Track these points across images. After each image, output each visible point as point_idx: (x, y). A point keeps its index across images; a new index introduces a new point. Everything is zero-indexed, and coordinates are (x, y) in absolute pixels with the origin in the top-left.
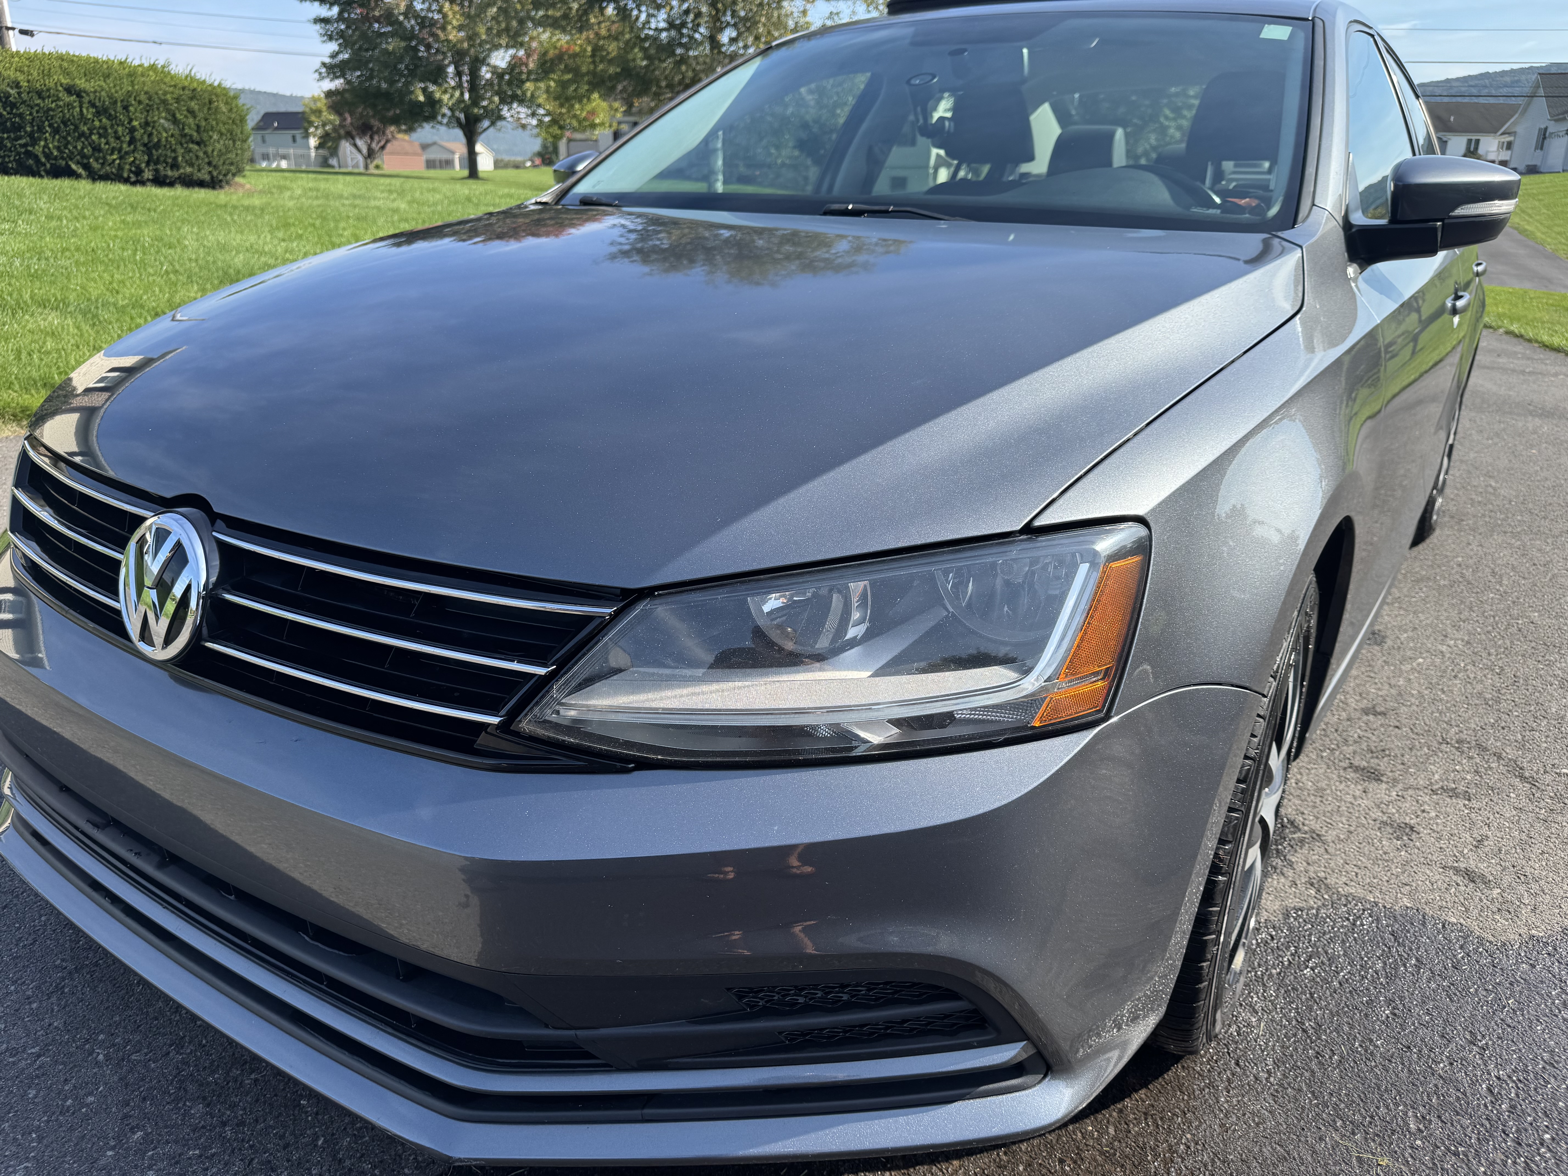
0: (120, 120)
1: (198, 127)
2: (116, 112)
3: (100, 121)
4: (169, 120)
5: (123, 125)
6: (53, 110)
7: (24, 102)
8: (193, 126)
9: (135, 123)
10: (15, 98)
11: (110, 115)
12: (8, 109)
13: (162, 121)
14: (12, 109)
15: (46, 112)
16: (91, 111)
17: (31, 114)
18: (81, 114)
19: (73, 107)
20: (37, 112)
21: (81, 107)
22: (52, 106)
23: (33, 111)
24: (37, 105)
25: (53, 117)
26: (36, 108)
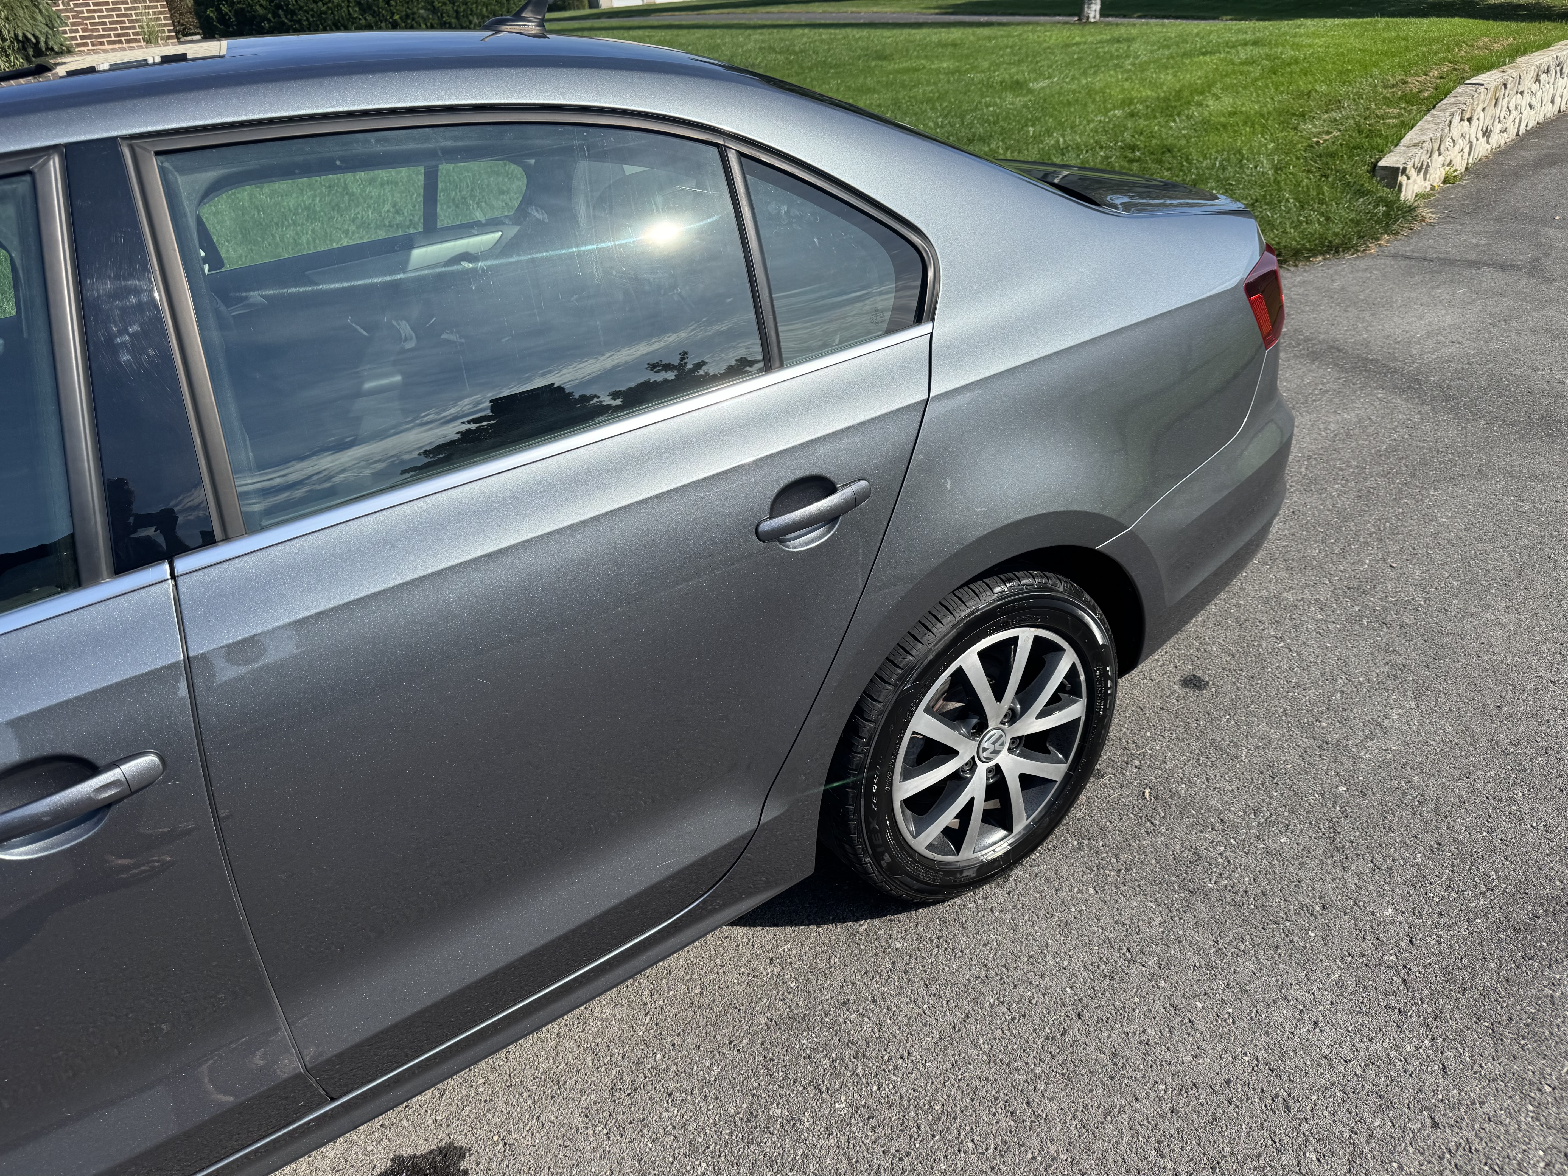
0: (383, 15)
1: (457, 12)
2: (378, 7)
3: (365, 19)
4: (429, 10)
5: (386, 20)
6: (325, 13)
7: (301, 8)
8: (451, 12)
9: (396, 17)
10: (293, 5)
11: (374, 11)
12: (289, 16)
13: (422, 11)
14: (292, 17)
15: (320, 16)
16: (357, 9)
17: (307, 19)
18: (350, 14)
19: (342, 8)
20: (313, 16)
21: (348, 6)
22: (324, 8)
23: (309, 16)
24: (312, 10)
25: (325, 20)
26: (311, 13)
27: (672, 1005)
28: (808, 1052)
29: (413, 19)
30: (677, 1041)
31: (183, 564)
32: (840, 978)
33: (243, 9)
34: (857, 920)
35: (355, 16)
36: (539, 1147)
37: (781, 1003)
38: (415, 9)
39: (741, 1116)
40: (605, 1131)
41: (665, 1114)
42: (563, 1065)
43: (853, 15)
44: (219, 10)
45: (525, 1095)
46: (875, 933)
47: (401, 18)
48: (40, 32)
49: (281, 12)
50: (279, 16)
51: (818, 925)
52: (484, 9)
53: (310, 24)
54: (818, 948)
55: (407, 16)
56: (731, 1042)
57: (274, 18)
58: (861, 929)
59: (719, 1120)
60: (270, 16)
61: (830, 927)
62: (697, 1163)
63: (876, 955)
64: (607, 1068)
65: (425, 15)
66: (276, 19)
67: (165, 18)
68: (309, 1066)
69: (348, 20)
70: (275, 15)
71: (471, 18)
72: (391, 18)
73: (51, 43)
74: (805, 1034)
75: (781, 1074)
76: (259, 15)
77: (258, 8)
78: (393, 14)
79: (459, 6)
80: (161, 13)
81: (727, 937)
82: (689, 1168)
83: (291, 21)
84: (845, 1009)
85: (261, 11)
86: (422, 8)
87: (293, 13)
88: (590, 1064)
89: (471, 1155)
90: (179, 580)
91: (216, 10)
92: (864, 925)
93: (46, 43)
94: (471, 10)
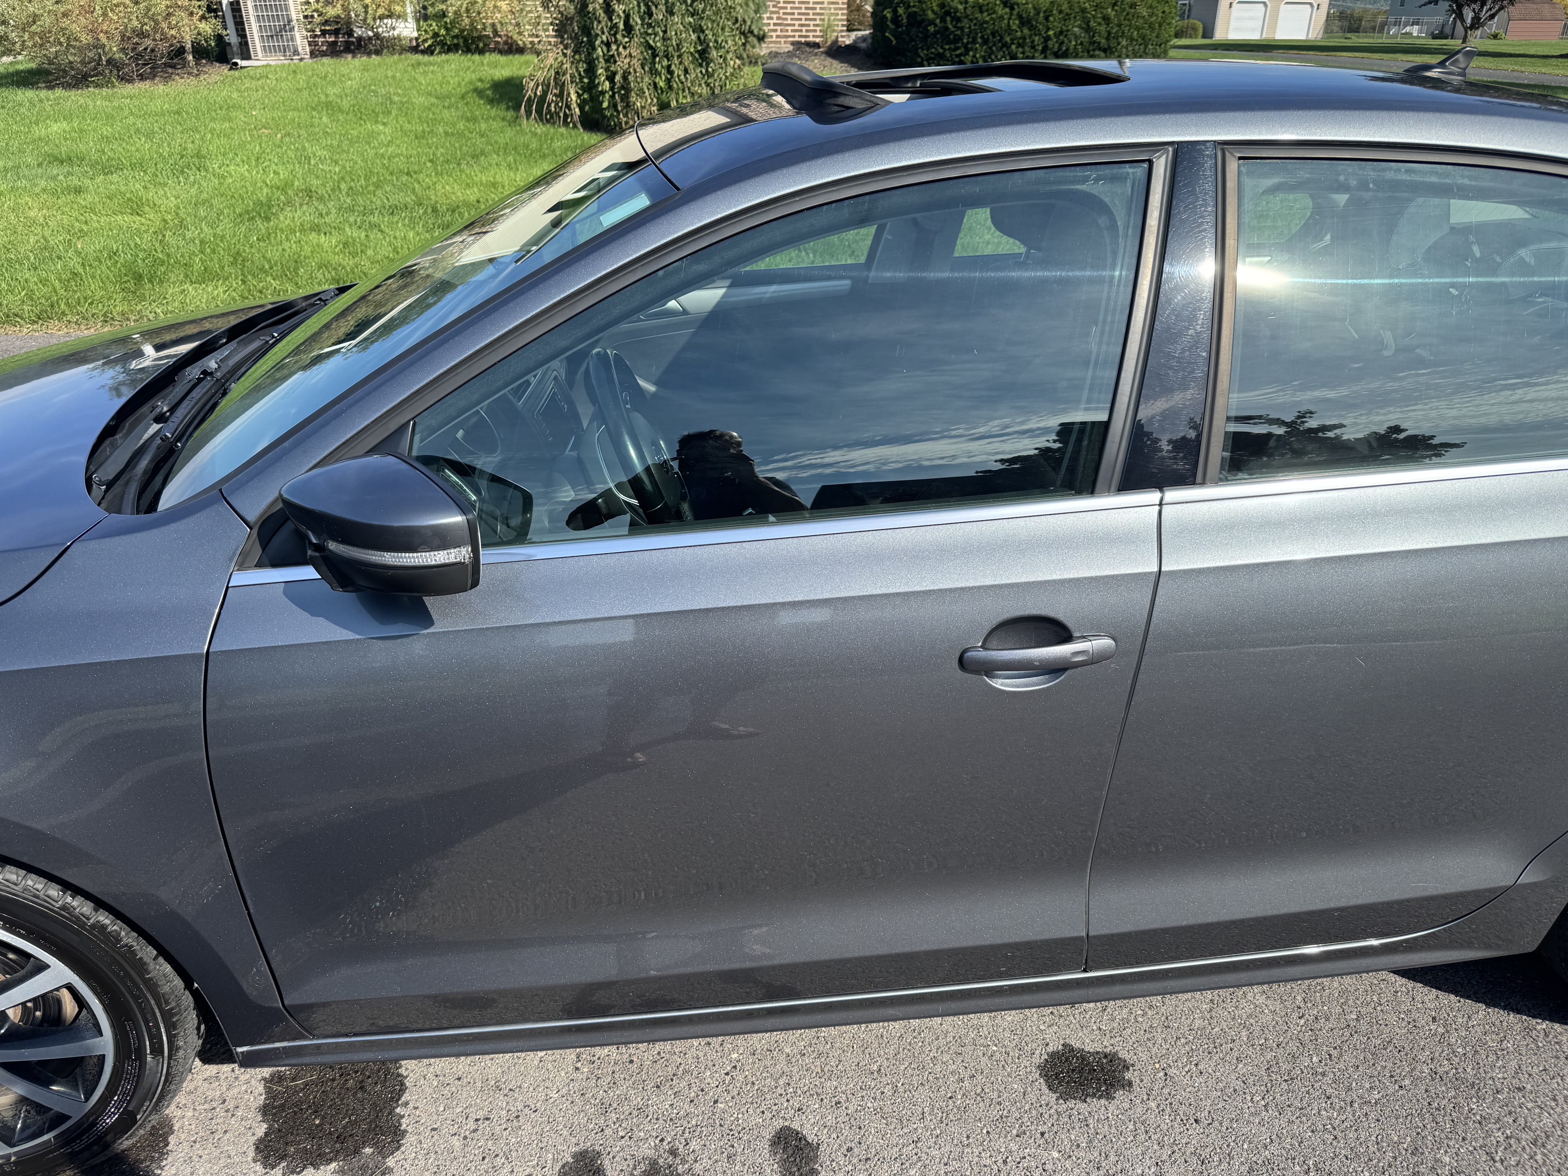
1: (1109, 33)
2: (1037, 23)
3: (1022, 32)
4: (1083, 28)
5: (1040, 35)
6: (987, 22)
7: (967, 16)
9: (1051, 33)
10: (962, 13)
11: (1032, 25)
12: (954, 23)
13: (1076, 29)
14: (957, 23)
15: (981, 25)
16: (1017, 22)
17: (970, 27)
18: (1009, 25)
19: (1004, 19)
20: (975, 25)
21: (1010, 19)
22: (987, 19)
23: (972, 24)
24: (976, 19)
25: (985, 29)
26: (975, 21)
27: (1327, 1019)
28: (1478, 1118)
29: (1066, 36)
30: (1335, 1053)
31: (1171, 495)
32: (1514, 1063)
33: (915, 13)
34: (1534, 1017)
35: (1014, 27)
36: (1199, 1090)
37: (1446, 1062)
38: (1070, 27)
39: (1405, 1146)
40: (1263, 1103)
41: (1323, 1113)
42: (1217, 1029)
43: (1515, 74)
44: (895, 11)
45: (1183, 1040)
46: (1556, 1037)
47: (1055, 34)
48: (749, 16)
49: (948, 19)
50: (945, 22)
51: (1488, 1005)
52: (1136, 33)
53: (970, 32)
54: (1487, 1027)
55: (1061, 32)
56: (1392, 1076)
57: (941, 22)
58: (1539, 1027)
59: (1382, 1141)
60: (938, 21)
61: (1502, 1012)
62: (1360, 1169)
63: (1557, 1058)
64: (1262, 1049)
65: (1078, 33)
66: (942, 24)
67: (842, 14)
68: (1091, 934)
69: (1006, 31)
70: (943, 20)
71: (1120, 40)
72: (1046, 32)
73: (753, 27)
74: (1474, 1100)
75: (1448, 1126)
76: (928, 20)
77: (930, 12)
78: (1048, 29)
79: (1112, 28)
80: (841, 9)
81: (1384, 980)
82: (1351, 1170)
83: (954, 27)
84: (1521, 1095)
85: (930, 15)
86: (1077, 26)
87: (959, 20)
88: (1245, 1039)
89: (1134, 1070)
90: (1164, 507)
91: (893, 11)
92: (1543, 1025)
93: (750, 27)
94: (1123, 33)
